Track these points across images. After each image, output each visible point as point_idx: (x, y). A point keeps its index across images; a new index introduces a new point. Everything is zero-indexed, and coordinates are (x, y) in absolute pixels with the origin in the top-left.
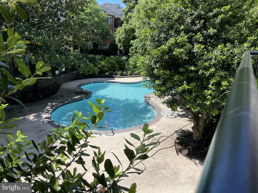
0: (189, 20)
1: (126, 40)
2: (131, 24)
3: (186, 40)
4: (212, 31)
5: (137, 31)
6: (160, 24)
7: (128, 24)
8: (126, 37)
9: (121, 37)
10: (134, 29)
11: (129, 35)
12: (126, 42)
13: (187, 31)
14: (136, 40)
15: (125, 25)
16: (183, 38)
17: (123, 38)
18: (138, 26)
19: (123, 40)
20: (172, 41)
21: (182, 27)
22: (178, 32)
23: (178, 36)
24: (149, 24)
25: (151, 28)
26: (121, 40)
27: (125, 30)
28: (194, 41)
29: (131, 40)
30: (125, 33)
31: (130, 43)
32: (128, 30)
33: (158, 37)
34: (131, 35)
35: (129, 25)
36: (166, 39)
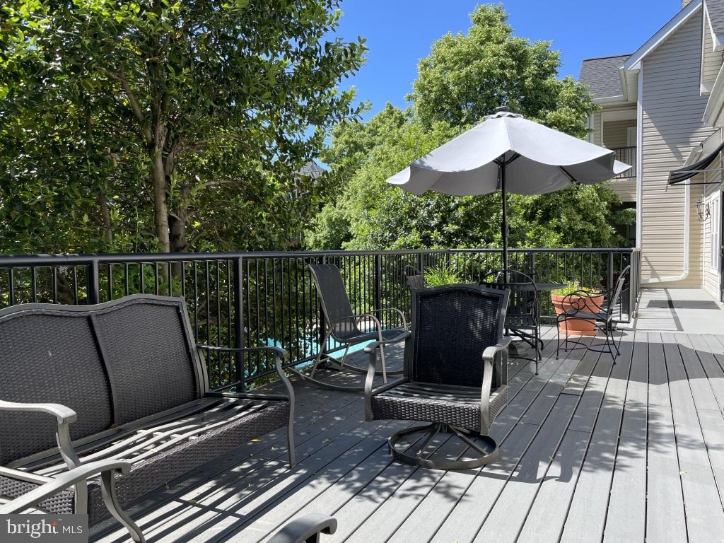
0: (423, 213)
1: (332, 241)
2: (341, 208)
3: (419, 240)
4: (451, 228)
5: (354, 224)
6: (384, 217)
7: (335, 206)
8: (332, 235)
9: (321, 235)
10: (349, 222)
11: (338, 231)
12: (333, 245)
13: (420, 228)
14: (352, 241)
15: (329, 209)
16: (414, 237)
17: (326, 238)
18: (355, 217)
19: (325, 241)
20: (400, 241)
21: (414, 222)
22: (408, 229)
23: (410, 235)
24: (368, 218)
25: (371, 224)
26: (320, 241)
27: (329, 220)
28: (433, 241)
29: (342, 241)
30: (329, 227)
31: (342, 248)
32: (336, 219)
33: (382, 236)
34: (342, 231)
35: (337, 210)
36: (394, 239)
